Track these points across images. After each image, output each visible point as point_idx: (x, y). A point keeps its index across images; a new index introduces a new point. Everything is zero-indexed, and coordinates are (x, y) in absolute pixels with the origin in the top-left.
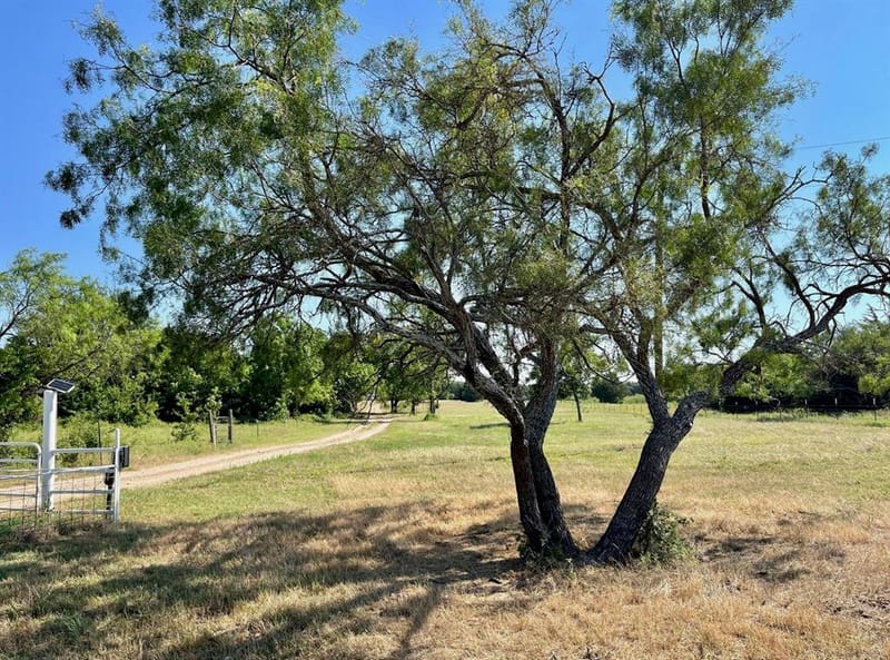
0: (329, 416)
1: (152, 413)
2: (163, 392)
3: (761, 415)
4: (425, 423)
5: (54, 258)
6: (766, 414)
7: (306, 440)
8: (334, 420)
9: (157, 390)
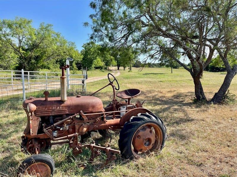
0: (103, 70)
1: (58, 67)
2: (60, 62)
3: (221, 73)
4: (129, 73)
5: (50, 25)
6: (222, 73)
7: (103, 76)
8: (104, 71)
9: (59, 61)
